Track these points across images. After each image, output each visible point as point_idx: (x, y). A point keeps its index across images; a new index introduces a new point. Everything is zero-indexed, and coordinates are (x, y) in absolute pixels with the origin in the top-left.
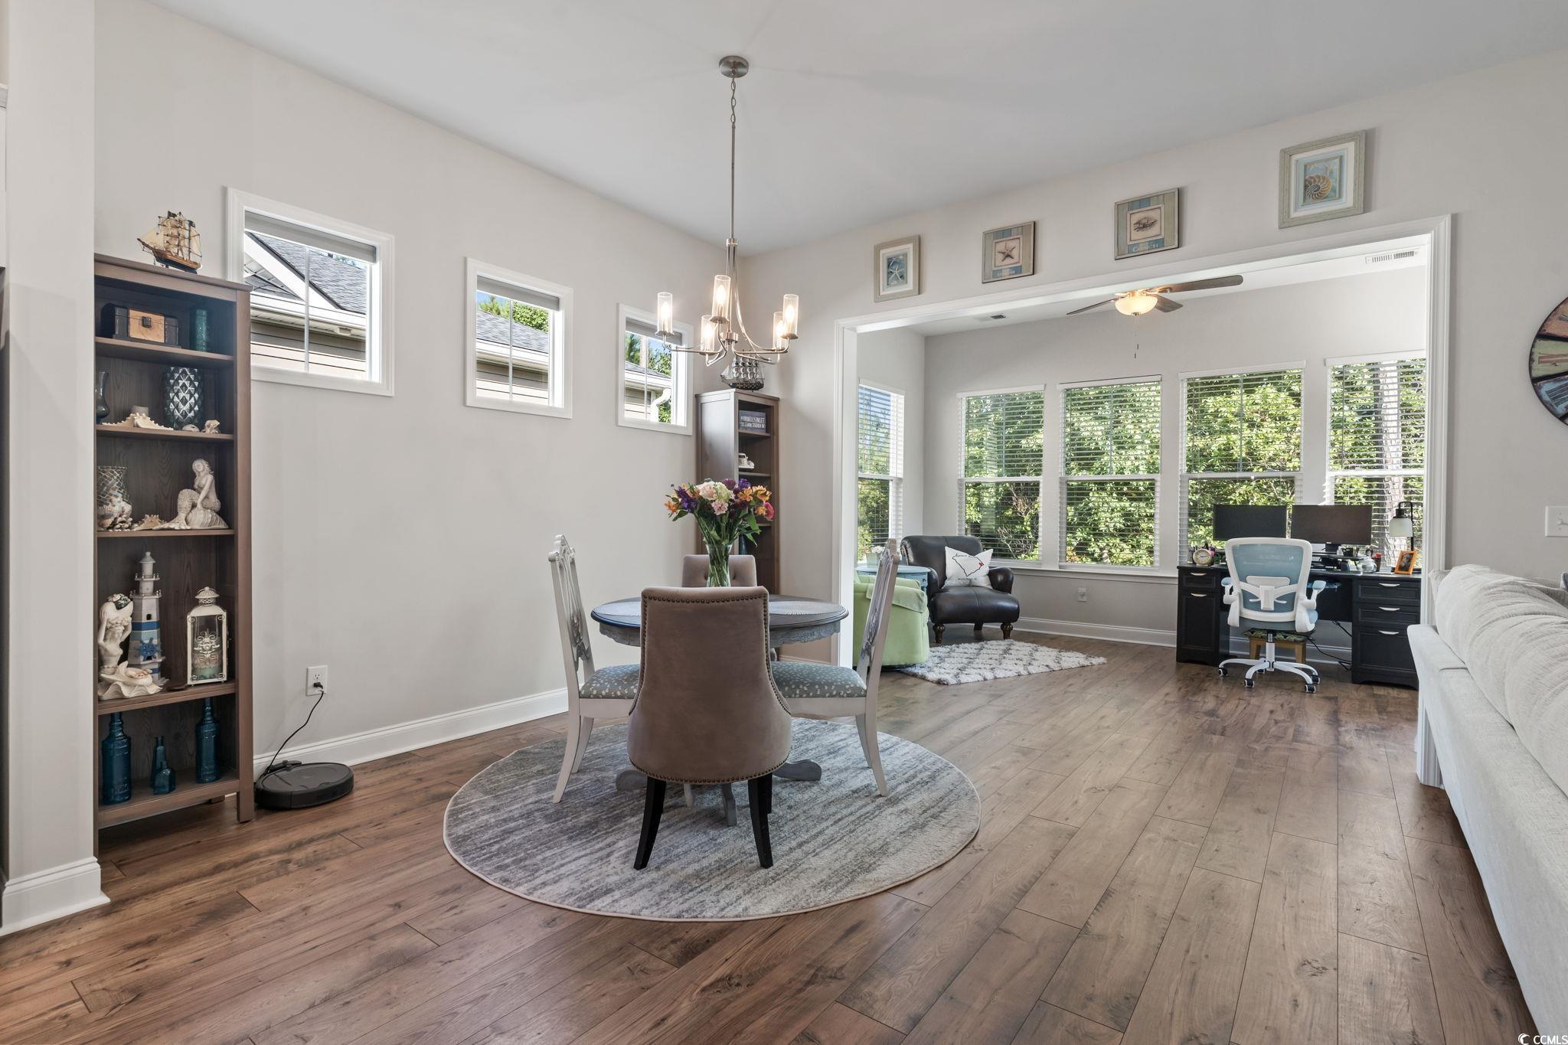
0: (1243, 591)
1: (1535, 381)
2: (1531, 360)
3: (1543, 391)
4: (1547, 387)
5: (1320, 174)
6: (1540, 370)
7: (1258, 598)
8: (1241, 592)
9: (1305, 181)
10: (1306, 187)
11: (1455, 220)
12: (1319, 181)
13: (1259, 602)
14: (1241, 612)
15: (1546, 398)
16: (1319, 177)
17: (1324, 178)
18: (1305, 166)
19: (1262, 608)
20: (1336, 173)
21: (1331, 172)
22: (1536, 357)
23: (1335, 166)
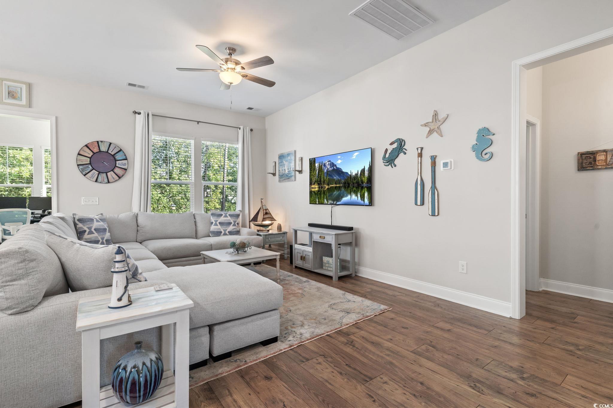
0: (3, 229)
1: (78, 165)
2: (77, 160)
3: (80, 168)
4: (81, 167)
5: (14, 90)
6: (79, 163)
7: (9, 231)
8: (2, 229)
9: (8, 91)
10: (9, 93)
11: (57, 118)
12: (14, 93)
13: (10, 232)
14: (2, 237)
15: (81, 170)
16: (13, 91)
17: (15, 93)
18: (8, 86)
19: (11, 234)
20: (20, 92)
21: (18, 92)
22: (78, 159)
23: (19, 91)
